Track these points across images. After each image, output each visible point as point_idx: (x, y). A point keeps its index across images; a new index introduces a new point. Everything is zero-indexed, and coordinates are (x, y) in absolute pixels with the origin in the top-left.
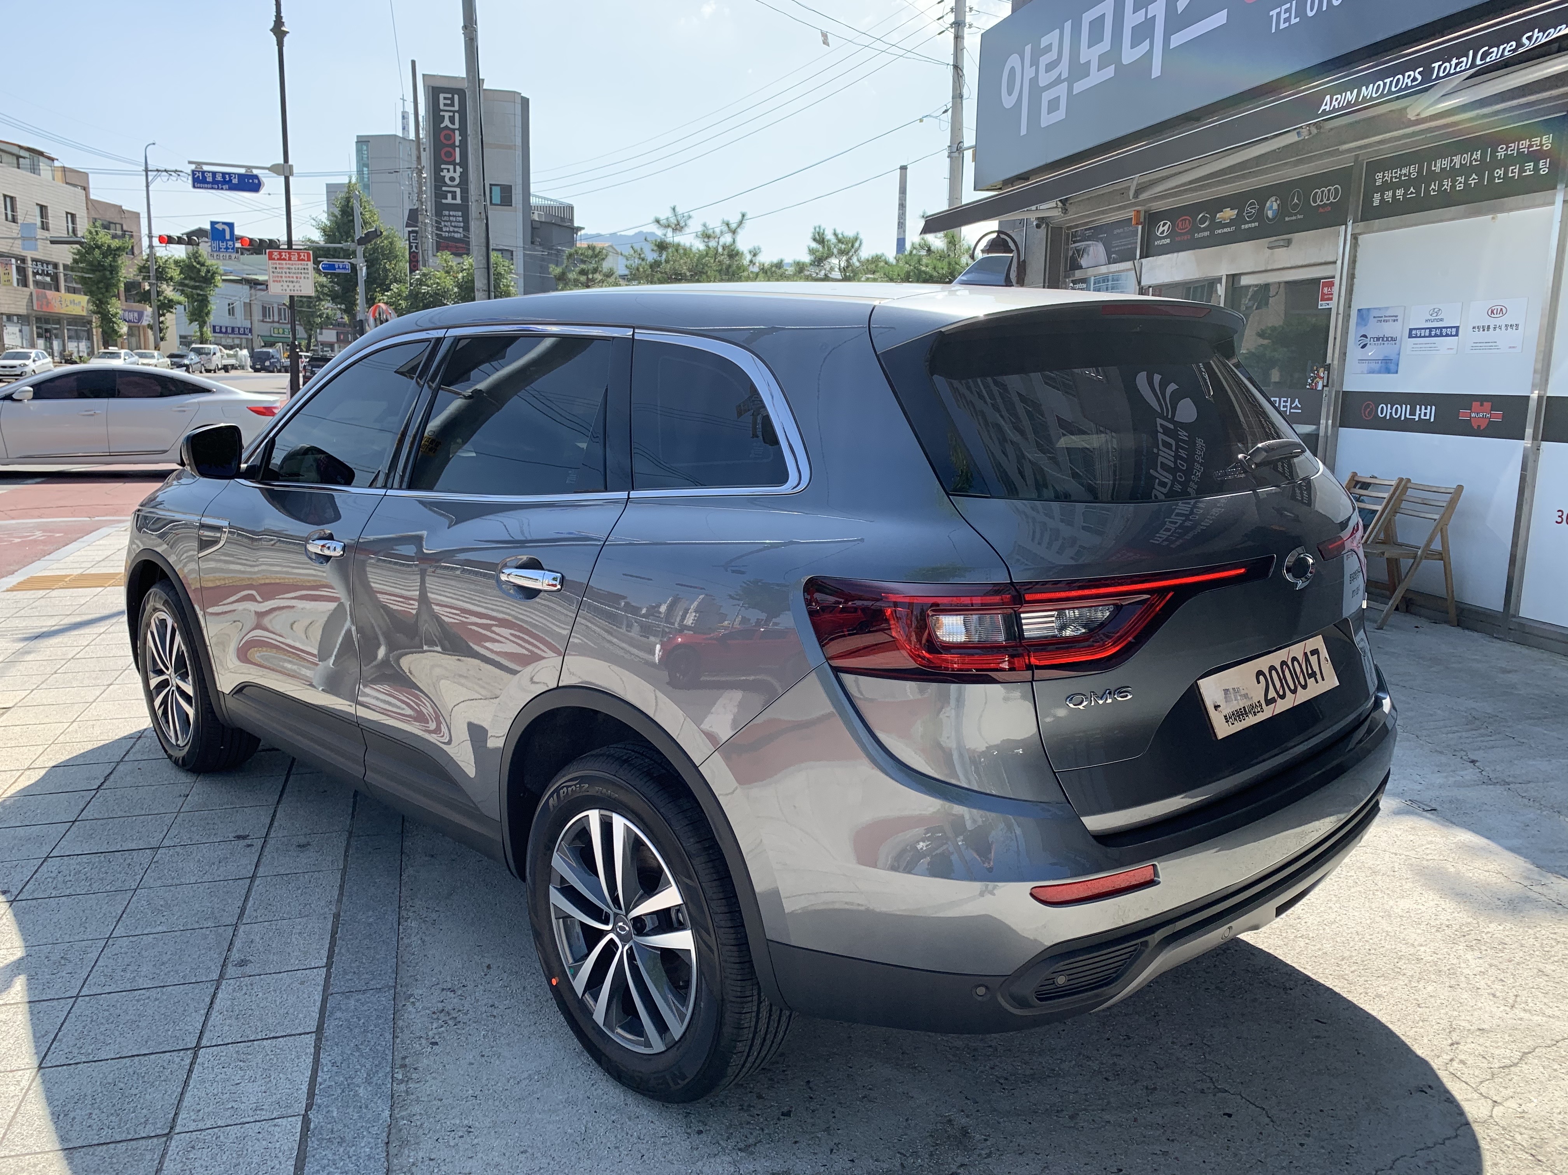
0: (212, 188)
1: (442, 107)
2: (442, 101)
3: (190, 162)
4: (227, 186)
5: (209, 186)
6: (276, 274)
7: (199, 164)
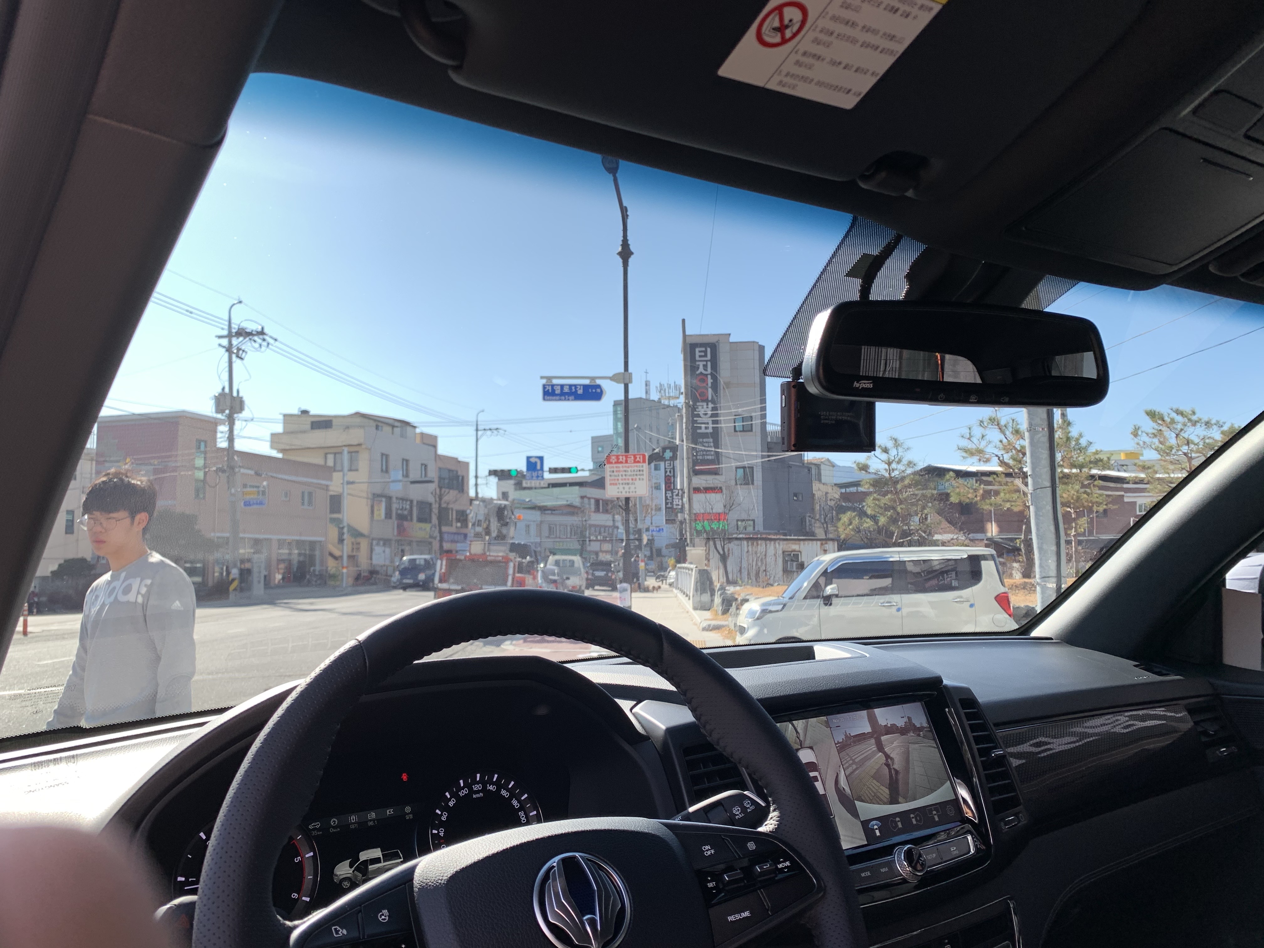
0: (560, 400)
1: (697, 358)
2: (697, 354)
3: (542, 378)
4: (573, 397)
5: (558, 398)
6: (613, 478)
7: (549, 378)
